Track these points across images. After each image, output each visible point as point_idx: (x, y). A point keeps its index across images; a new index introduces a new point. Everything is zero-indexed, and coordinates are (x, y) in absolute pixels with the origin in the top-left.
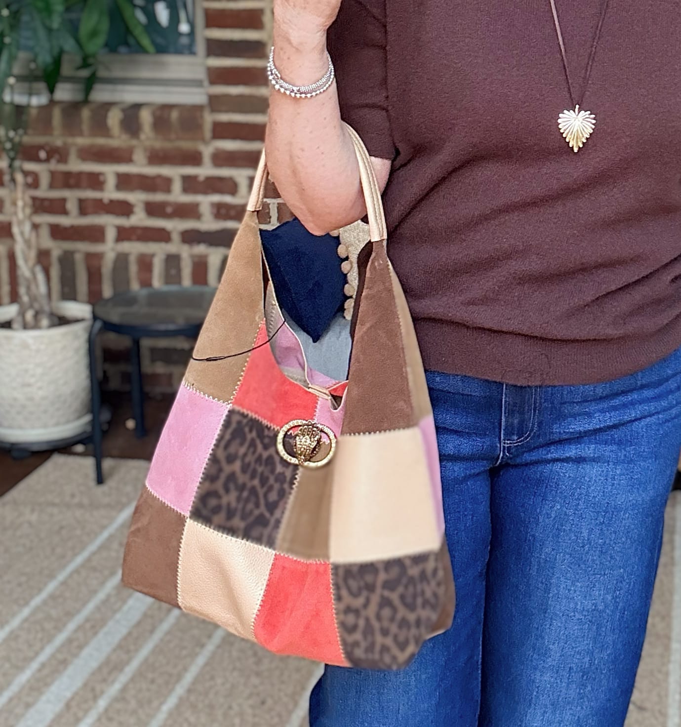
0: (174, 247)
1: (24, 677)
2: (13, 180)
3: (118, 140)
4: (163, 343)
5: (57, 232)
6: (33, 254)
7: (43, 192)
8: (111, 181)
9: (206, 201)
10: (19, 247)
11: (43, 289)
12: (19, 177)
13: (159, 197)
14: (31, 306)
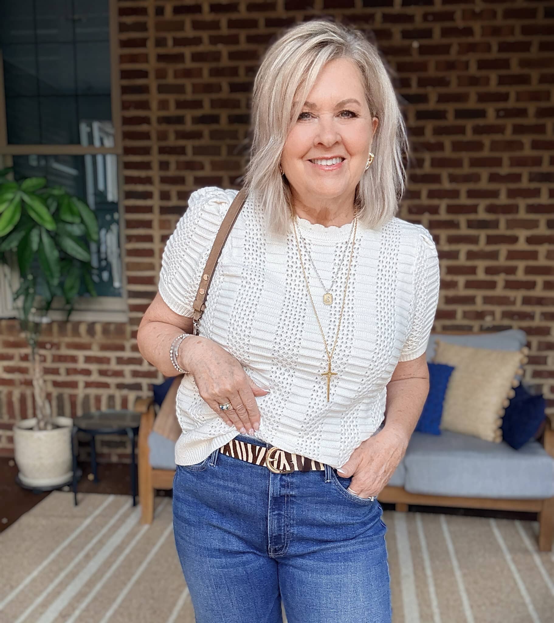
0: (112, 391)
1: (39, 600)
2: (34, 359)
3: (85, 339)
4: (107, 438)
5: (56, 384)
6: (44, 395)
7: (49, 364)
8: (81, 359)
9: (128, 369)
10: (37, 391)
11: (48, 410)
12: (37, 358)
13: (104, 367)
14: (42, 419)
